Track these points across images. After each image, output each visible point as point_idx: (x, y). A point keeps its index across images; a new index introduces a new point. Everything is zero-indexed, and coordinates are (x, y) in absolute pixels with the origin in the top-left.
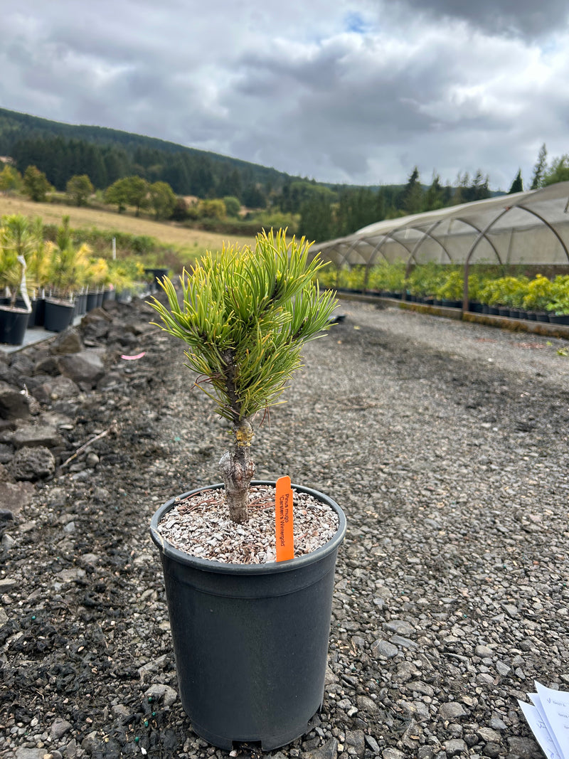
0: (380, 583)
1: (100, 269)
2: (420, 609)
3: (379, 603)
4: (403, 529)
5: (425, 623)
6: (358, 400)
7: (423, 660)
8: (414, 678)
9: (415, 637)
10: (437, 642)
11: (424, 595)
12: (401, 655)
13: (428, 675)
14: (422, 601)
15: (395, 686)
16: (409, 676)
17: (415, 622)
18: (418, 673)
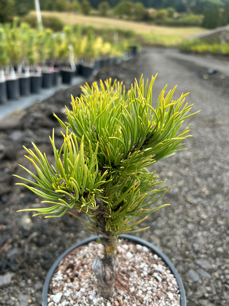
0: (199, 234)
1: (107, 48)
2: (218, 254)
3: (196, 246)
4: (219, 202)
5: (219, 263)
6: (213, 121)
7: (212, 287)
8: (204, 297)
9: (211, 271)
10: (222, 277)
11: (222, 245)
12: (200, 282)
13: (212, 297)
14: (220, 249)
15: (193, 299)
16: (201, 295)
17: (213, 261)
18: (207, 295)
